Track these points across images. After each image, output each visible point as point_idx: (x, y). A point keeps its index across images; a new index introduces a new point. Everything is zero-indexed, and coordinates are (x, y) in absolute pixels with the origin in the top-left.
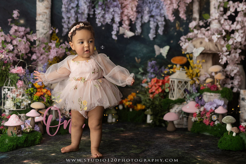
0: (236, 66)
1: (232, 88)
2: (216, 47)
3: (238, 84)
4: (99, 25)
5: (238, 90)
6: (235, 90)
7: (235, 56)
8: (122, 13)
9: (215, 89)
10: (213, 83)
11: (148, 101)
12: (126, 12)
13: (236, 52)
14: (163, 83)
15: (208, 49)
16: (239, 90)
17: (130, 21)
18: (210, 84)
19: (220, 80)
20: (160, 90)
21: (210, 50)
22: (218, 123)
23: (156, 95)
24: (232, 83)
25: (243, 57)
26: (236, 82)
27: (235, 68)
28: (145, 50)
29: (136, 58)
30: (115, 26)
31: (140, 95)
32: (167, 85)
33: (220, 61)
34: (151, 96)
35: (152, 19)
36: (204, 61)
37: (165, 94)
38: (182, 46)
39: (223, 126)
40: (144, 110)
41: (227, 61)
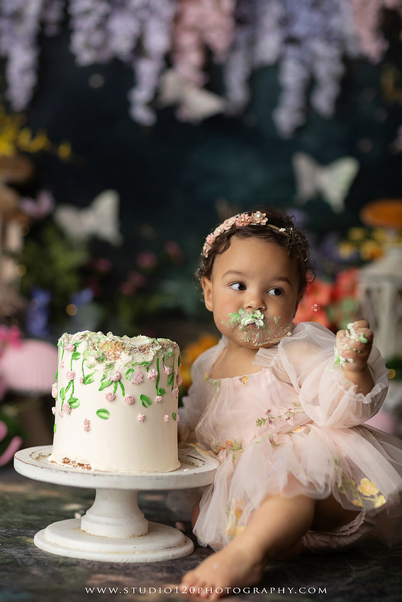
4: (86, 57)
8: (177, 19)
12: (192, 14)
17: (208, 51)
30: (147, 70)
32: (347, 305)
35: (291, 51)
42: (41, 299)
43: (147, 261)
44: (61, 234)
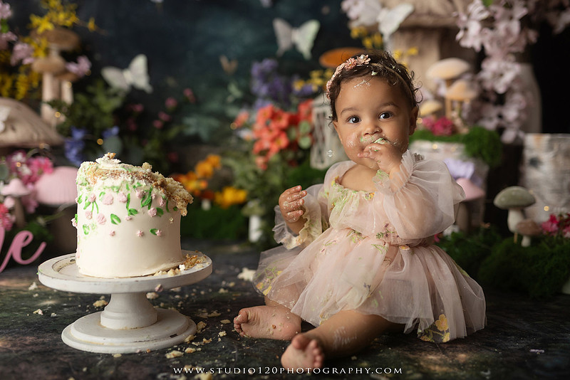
0: (510, 61)
1: (501, 130)
2: (449, 6)
3: (518, 119)
5: (517, 138)
6: (509, 136)
7: (508, 31)
9: (448, 131)
10: (440, 113)
11: (251, 176)
13: (511, 18)
14: (294, 122)
15: (425, 11)
16: (521, 134)
18: (433, 118)
19: (461, 103)
20: (283, 142)
21: (430, 13)
22: (453, 233)
23: (273, 156)
24: (500, 116)
25: (532, 35)
26: (511, 113)
27: (509, 65)
28: (249, 37)
29: (224, 61)
31: (231, 162)
32: (304, 127)
33: (460, 35)
34: (260, 161)
36: (414, 51)
37: (300, 154)
38: (349, 9)
39: (469, 240)
40: (242, 205)
41: (483, 47)
42: (78, 135)
43: (171, 103)
44: (107, 85)
